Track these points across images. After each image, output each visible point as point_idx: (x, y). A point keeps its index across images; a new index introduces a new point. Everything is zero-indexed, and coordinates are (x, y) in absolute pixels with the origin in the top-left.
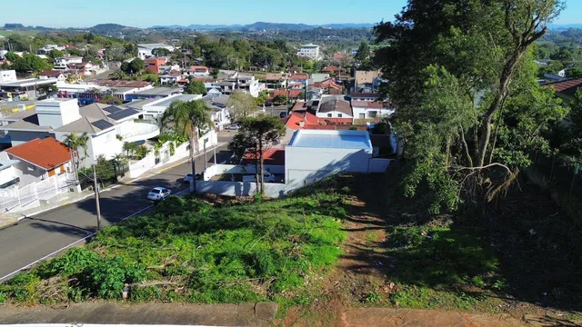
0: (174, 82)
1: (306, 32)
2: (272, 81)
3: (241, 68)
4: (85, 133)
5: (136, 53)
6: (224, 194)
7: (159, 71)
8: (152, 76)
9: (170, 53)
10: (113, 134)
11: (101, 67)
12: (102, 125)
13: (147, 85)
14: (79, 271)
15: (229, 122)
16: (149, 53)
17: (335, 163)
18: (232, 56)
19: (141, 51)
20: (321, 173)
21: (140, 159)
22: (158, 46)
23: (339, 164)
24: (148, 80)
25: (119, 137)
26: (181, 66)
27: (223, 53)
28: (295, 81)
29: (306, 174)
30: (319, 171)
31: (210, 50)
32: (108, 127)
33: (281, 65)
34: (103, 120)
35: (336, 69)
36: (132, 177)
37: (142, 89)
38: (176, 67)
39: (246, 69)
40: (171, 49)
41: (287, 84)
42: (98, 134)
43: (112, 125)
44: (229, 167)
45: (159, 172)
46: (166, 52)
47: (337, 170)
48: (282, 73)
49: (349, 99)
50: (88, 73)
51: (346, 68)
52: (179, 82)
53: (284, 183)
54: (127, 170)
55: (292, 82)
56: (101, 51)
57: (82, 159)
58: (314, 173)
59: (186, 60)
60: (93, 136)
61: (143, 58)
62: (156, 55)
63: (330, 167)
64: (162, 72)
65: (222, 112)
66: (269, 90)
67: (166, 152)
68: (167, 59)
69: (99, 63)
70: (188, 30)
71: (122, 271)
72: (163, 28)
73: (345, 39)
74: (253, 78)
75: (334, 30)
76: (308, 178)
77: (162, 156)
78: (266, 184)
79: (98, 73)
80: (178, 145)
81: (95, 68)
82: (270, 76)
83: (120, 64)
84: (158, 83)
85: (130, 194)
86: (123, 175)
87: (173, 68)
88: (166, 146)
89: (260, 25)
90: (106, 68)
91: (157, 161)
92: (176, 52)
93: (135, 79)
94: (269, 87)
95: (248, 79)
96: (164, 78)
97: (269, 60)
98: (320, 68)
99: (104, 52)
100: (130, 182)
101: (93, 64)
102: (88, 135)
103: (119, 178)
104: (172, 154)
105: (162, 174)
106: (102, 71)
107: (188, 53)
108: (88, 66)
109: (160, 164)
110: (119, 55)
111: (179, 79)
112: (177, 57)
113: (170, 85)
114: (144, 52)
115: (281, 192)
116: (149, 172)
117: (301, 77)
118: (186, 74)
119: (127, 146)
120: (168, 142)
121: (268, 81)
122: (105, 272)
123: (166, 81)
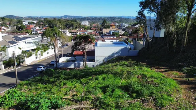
0: (37, 33)
1: (82, 18)
2: (74, 32)
3: (62, 28)
4: (5, 46)
5: (22, 23)
6: (69, 67)
7: (31, 29)
8: (28, 31)
9: (35, 23)
10: (17, 47)
11: (8, 28)
12: (12, 43)
13: (27, 34)
14: (15, 104)
15: (60, 45)
16: (27, 23)
17: (115, 52)
18: (58, 24)
19: (24, 23)
20: (109, 57)
21: (29, 57)
22: (30, 21)
23: (117, 53)
24: (27, 33)
25: (20, 48)
26: (40, 28)
27: (55, 23)
28: (82, 32)
29: (104, 58)
30: (109, 56)
31: (50, 22)
32: (15, 43)
33: (76, 27)
34: (12, 41)
35: (95, 29)
36: (26, 64)
37: (25, 36)
38: (38, 28)
39: (64, 29)
40: (35, 22)
41: (79, 33)
42: (11, 46)
43: (17, 43)
44: (69, 58)
45: (38, 62)
46: (34, 23)
47: (116, 55)
48: (77, 29)
49: (103, 37)
50: (3, 30)
51: (99, 28)
52: (39, 33)
53: (94, 62)
54: (24, 61)
55: (81, 33)
56: (8, 23)
57: (4, 57)
58: (107, 57)
59: (42, 26)
60: (9, 47)
61: (24, 25)
62: (29, 24)
63: (113, 54)
64: (33, 30)
65: (58, 42)
66: (73, 35)
67: (40, 54)
68: (34, 25)
69: (7, 27)
70: (40, 18)
71: (49, 101)
72: (31, 17)
73: (95, 21)
74: (68, 31)
75: (91, 18)
76: (105, 59)
77: (38, 56)
78: (87, 63)
79: (7, 30)
80: (44, 52)
81: (5, 28)
82: (73, 31)
83: (15, 27)
84: (31, 34)
85: (27, 70)
86: (23, 63)
87: (37, 28)
88: (39, 52)
89: (66, 16)
90: (10, 29)
91: (36, 58)
92: (37, 23)
93: (22, 32)
94: (73, 34)
95: (66, 31)
96: (34, 32)
97: (72, 25)
98: (90, 28)
99: (9, 23)
100: (26, 66)
101: (5, 27)
102: (6, 46)
103: (21, 64)
104: (42, 55)
105: (39, 62)
106: (8, 30)
107: (42, 23)
108: (3, 28)
109: (38, 59)
110: (15, 24)
111: (39, 32)
112: (38, 25)
113: (36, 34)
114: (25, 23)
115: (93, 66)
116: (33, 62)
117: (84, 31)
118: (42, 30)
119: (23, 52)
120: (40, 51)
121: (72, 32)
122: (38, 103)
123: (34, 33)
